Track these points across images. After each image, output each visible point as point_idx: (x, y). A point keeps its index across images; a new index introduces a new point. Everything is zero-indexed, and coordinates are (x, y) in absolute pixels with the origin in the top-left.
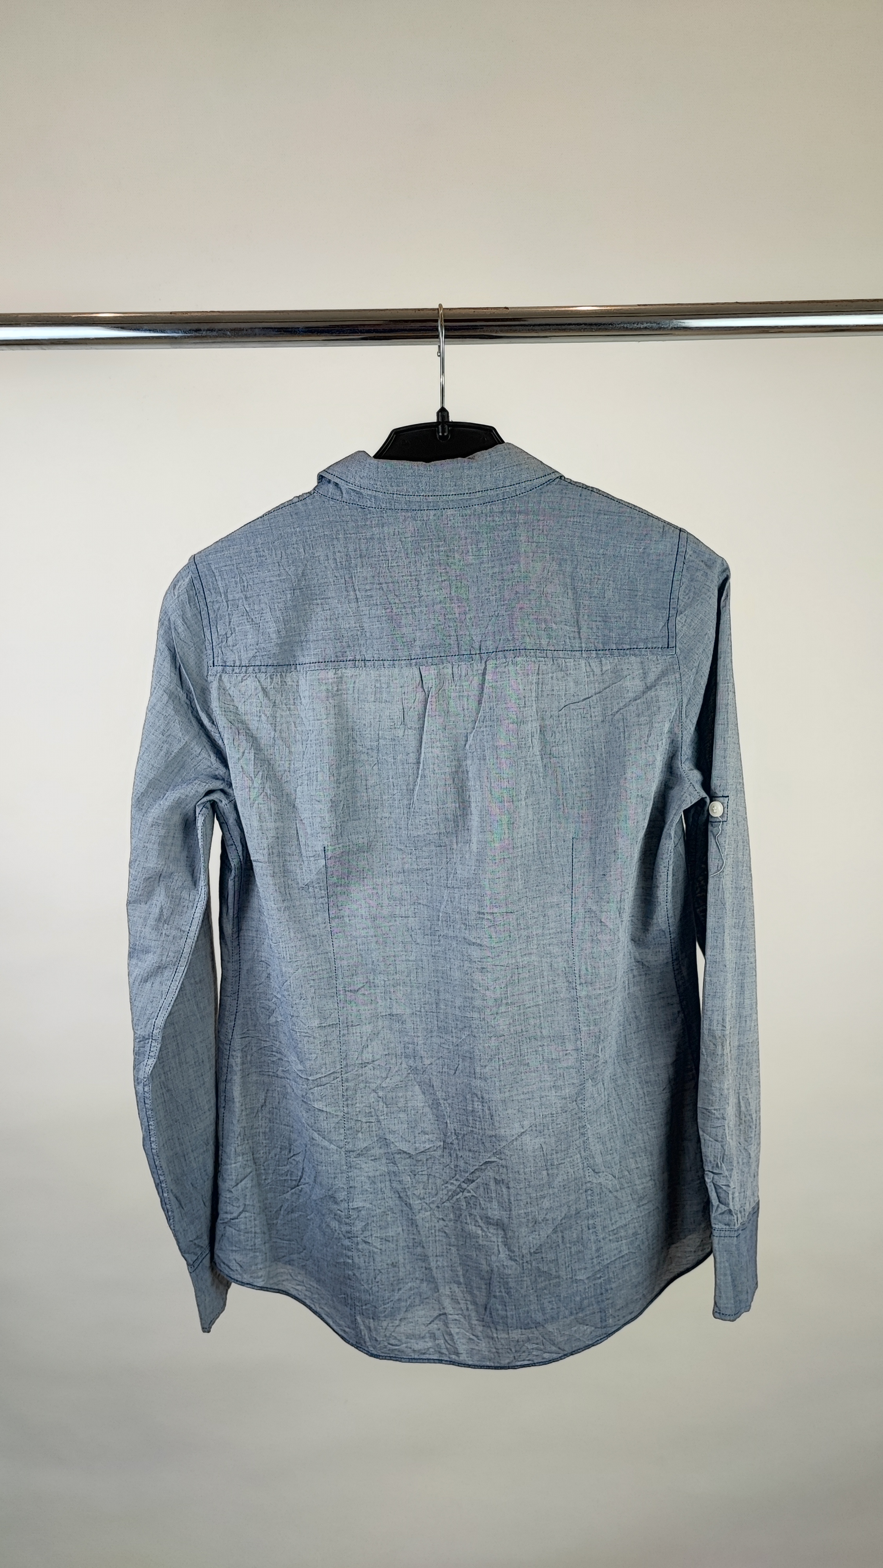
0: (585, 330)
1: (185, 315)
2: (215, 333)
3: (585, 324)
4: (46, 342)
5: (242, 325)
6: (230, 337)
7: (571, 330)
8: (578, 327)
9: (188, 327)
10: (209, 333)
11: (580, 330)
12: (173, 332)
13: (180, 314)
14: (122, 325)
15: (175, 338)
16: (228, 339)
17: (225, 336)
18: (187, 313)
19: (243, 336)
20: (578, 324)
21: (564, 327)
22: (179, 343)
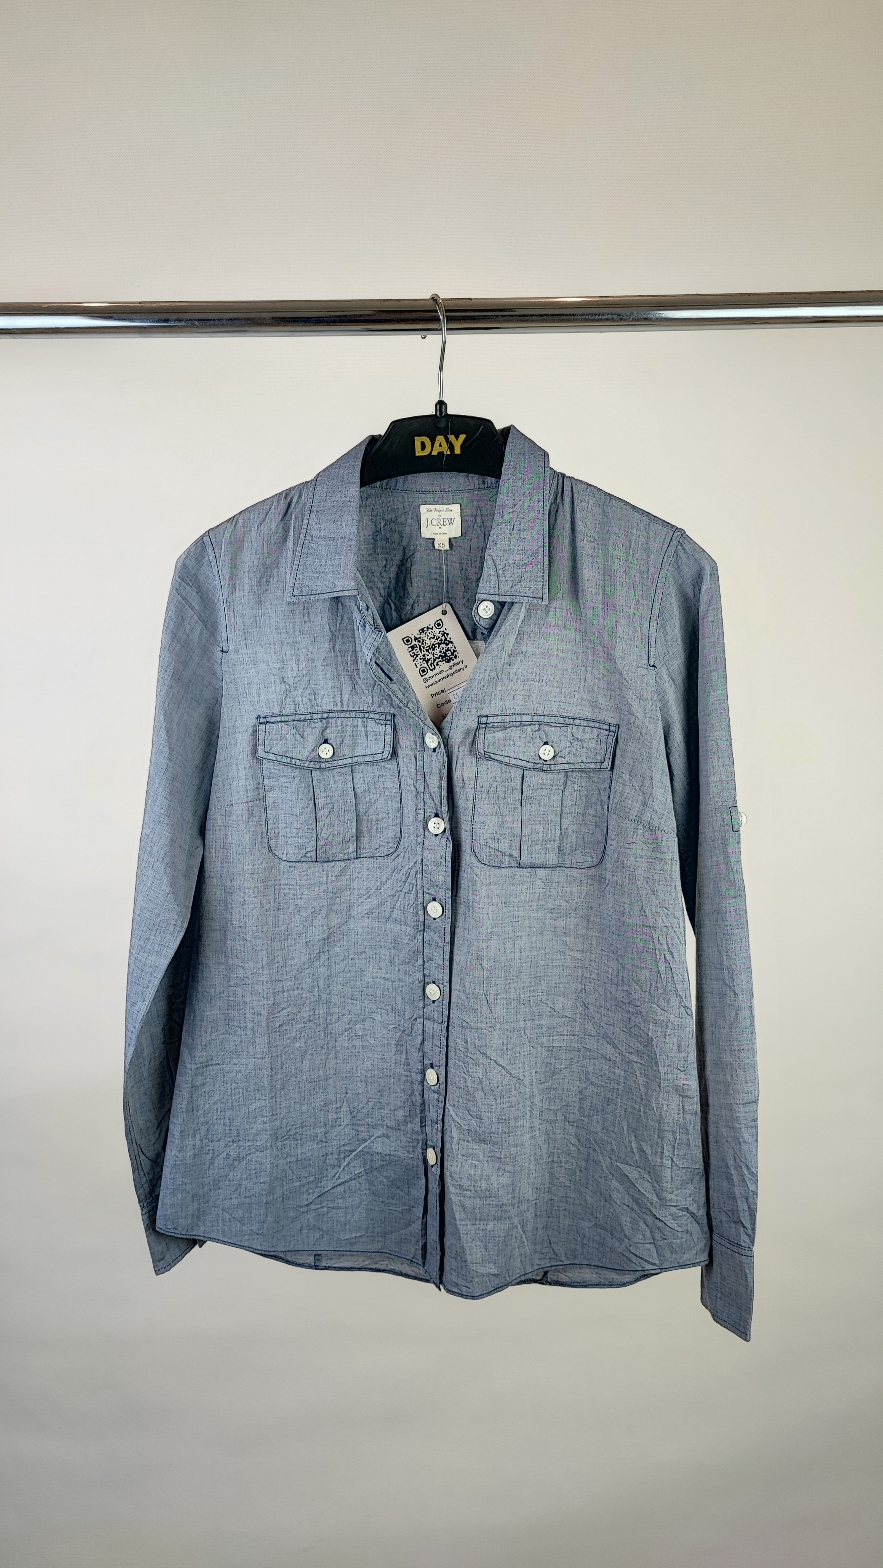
0: (547, 321)
1: (154, 305)
2: (183, 324)
3: (547, 315)
4: (18, 331)
5: (210, 316)
6: (197, 327)
7: (533, 321)
8: (540, 318)
9: (157, 317)
10: (177, 324)
11: (542, 321)
12: (141, 322)
13: (149, 305)
14: (107, 315)
15: (145, 327)
16: (196, 329)
17: (193, 326)
18: (155, 302)
19: (210, 326)
20: (540, 315)
21: (526, 318)
22: (148, 332)
